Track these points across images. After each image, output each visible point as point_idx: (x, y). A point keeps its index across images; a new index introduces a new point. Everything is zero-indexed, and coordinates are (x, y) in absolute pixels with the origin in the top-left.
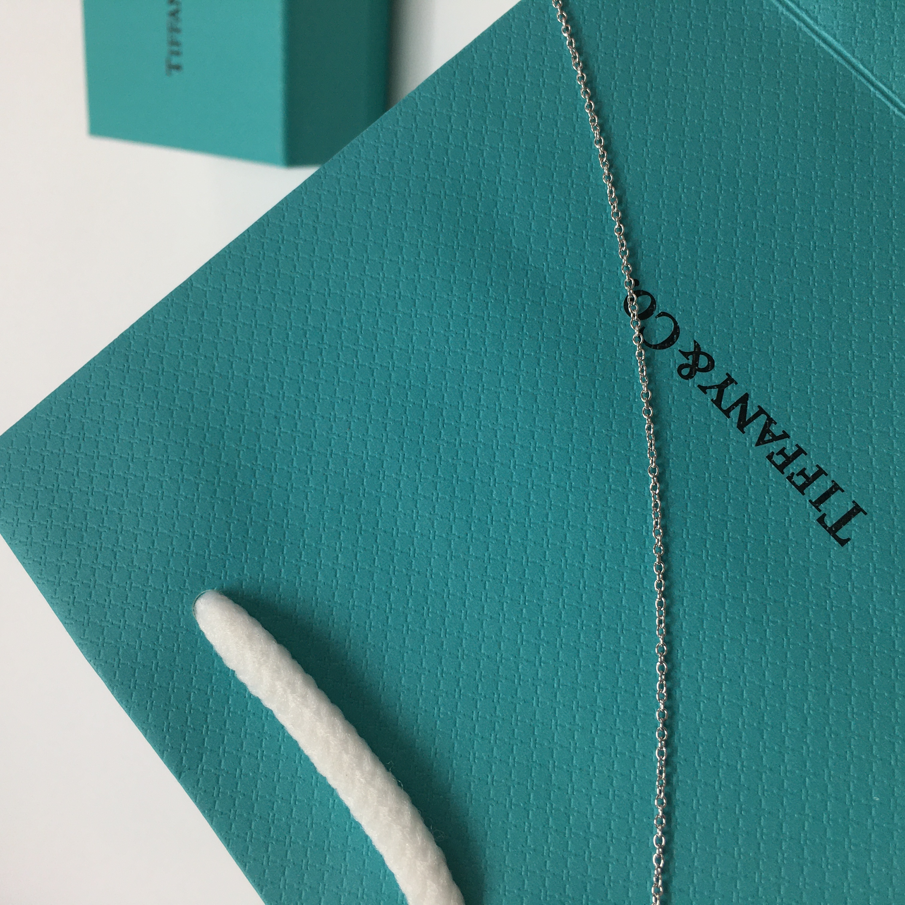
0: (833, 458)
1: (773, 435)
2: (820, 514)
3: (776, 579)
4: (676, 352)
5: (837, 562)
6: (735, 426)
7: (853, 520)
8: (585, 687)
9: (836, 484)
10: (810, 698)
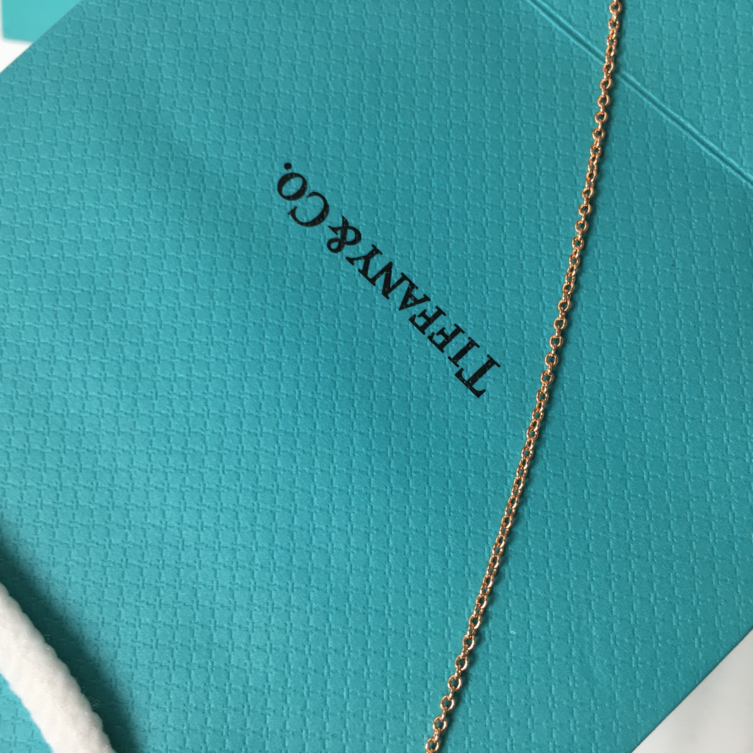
0: (469, 316)
1: (415, 299)
2: (457, 370)
3: (418, 432)
4: (326, 228)
5: (474, 413)
6: (380, 292)
7: (488, 373)
8: (244, 547)
9: (472, 340)
10: (450, 541)
